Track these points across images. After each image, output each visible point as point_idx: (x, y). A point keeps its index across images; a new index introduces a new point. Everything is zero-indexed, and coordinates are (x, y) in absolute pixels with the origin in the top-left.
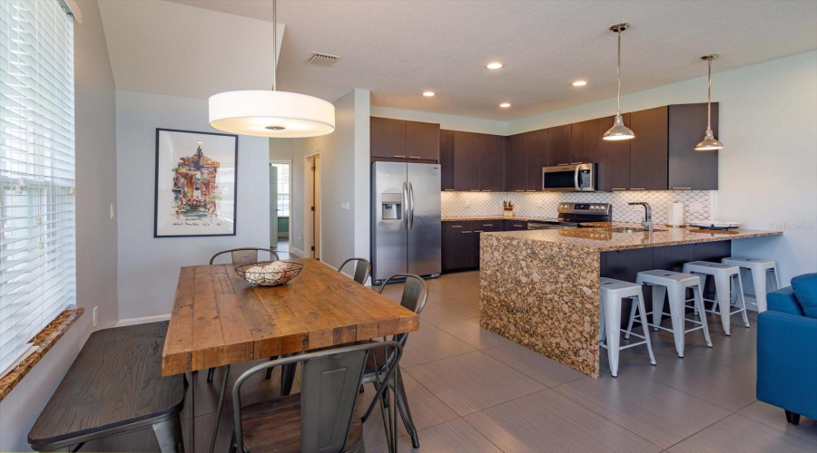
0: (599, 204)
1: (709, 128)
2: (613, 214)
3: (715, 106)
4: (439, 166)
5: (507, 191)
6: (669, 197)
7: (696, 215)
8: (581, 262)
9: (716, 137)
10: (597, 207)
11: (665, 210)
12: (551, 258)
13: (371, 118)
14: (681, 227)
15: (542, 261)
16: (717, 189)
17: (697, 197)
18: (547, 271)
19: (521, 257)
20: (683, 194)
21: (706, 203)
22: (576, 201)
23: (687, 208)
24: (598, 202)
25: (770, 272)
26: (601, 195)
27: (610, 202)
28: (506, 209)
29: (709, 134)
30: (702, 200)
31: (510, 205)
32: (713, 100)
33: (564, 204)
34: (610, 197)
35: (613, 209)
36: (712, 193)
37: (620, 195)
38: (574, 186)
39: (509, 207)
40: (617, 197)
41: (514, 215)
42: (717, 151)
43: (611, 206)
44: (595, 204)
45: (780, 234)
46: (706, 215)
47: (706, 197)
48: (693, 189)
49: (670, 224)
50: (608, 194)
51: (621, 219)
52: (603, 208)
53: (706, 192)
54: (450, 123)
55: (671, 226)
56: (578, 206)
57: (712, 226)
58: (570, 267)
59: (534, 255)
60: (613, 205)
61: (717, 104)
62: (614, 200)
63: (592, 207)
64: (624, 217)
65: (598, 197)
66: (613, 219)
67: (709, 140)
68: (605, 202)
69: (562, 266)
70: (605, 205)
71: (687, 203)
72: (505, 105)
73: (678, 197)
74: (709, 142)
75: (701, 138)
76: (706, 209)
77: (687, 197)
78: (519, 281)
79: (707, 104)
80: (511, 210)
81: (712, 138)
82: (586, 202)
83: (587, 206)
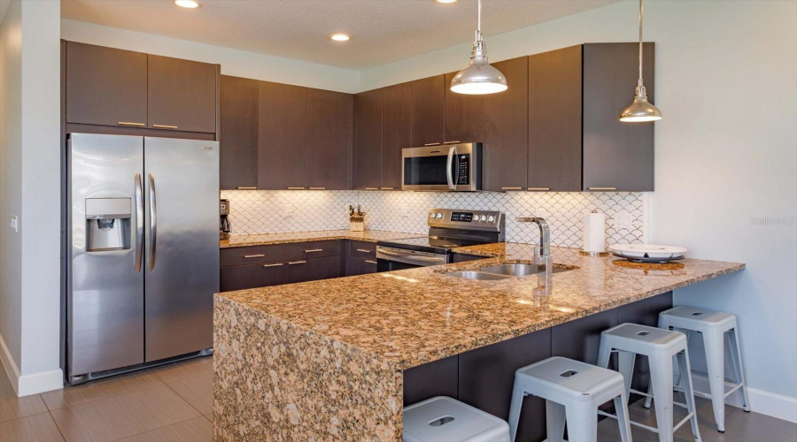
0: (487, 213)
1: (640, 82)
2: (507, 229)
3: (650, 48)
4: (216, 144)
5: (354, 188)
6: (586, 202)
7: (624, 233)
8: (366, 394)
9: (651, 100)
10: (484, 218)
11: (579, 225)
12: (317, 371)
13: (64, 43)
14: (602, 254)
15: (303, 377)
16: (652, 189)
17: (624, 203)
18: (310, 403)
19: (270, 361)
20: (604, 198)
21: (637, 213)
22: (454, 207)
23: (611, 222)
24: (486, 209)
25: (730, 335)
26: (490, 196)
27: (502, 210)
28: (352, 219)
29: (641, 94)
30: (631, 208)
31: (360, 213)
32: (646, 39)
33: (437, 211)
34: (503, 201)
35: (507, 221)
36: (645, 195)
37: (517, 197)
38: (446, 183)
39: (357, 217)
40: (512, 201)
41: (366, 230)
42: (652, 123)
43: (503, 216)
44: (480, 213)
45: (742, 267)
46: (638, 233)
47: (637, 203)
48: (618, 190)
49: (585, 250)
50: (499, 196)
51: (517, 238)
52: (491, 219)
53: (637, 194)
54: (242, 64)
55: (587, 254)
56: (456, 215)
57: (646, 256)
58: (347, 401)
59: (289, 358)
60: (507, 214)
61: (653, 44)
62: (508, 205)
63: (476, 218)
64: (522, 234)
65: (486, 200)
66: (507, 238)
67: (640, 104)
68: (494, 209)
69: (334, 396)
70: (495, 214)
71: (611, 212)
72: (340, 38)
73: (598, 203)
74: (641, 108)
75: (629, 101)
76: (637, 224)
77: (611, 203)
78: (267, 416)
79: (639, 43)
80: (361, 220)
81: (645, 100)
82: (469, 208)
83: (468, 216)
